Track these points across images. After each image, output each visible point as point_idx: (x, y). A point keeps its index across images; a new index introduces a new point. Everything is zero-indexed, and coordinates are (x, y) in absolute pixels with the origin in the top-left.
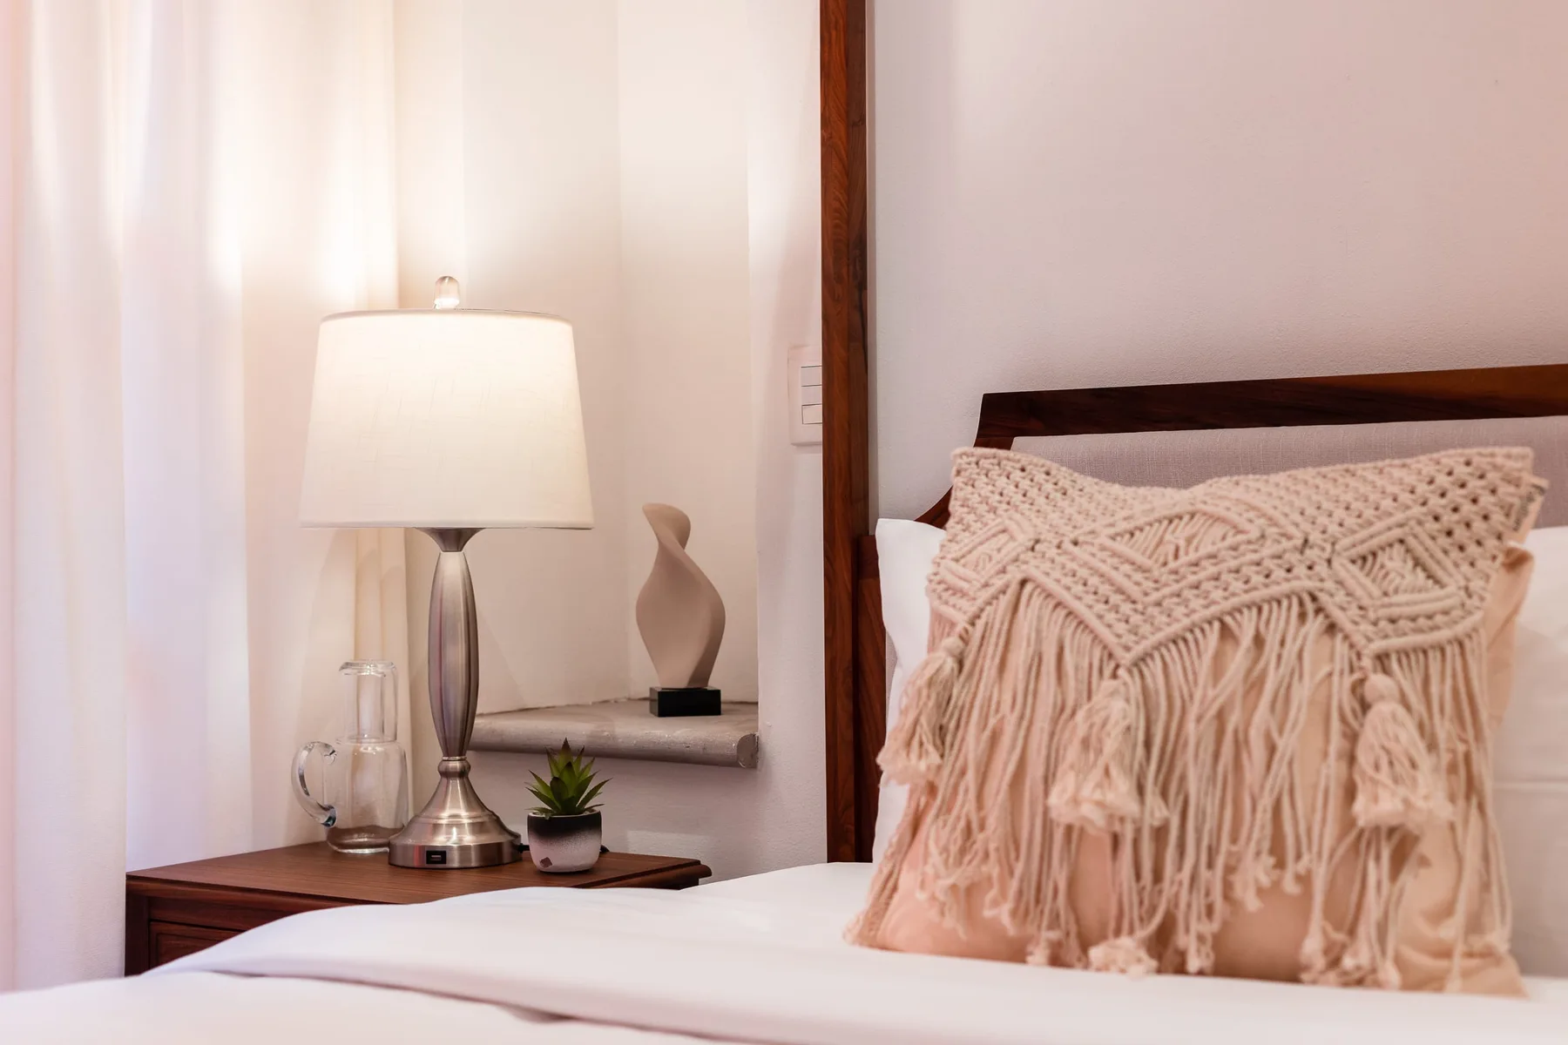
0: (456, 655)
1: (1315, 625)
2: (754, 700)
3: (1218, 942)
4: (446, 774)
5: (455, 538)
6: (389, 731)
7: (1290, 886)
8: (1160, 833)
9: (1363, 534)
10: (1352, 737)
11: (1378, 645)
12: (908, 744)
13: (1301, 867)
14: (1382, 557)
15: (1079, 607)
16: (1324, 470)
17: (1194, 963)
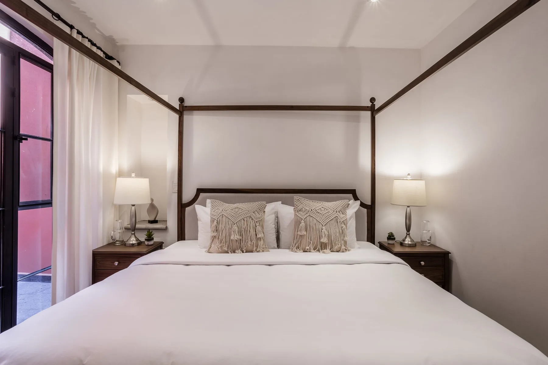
0: (134, 219)
1: (251, 219)
2: (166, 220)
3: (246, 249)
4: (132, 234)
5: (134, 205)
6: (122, 228)
7: (252, 244)
8: (241, 240)
9: (253, 210)
10: (255, 229)
11: (256, 221)
12: (214, 232)
13: (253, 242)
14: (255, 212)
15: (229, 217)
16: (251, 203)
17: (244, 252)
